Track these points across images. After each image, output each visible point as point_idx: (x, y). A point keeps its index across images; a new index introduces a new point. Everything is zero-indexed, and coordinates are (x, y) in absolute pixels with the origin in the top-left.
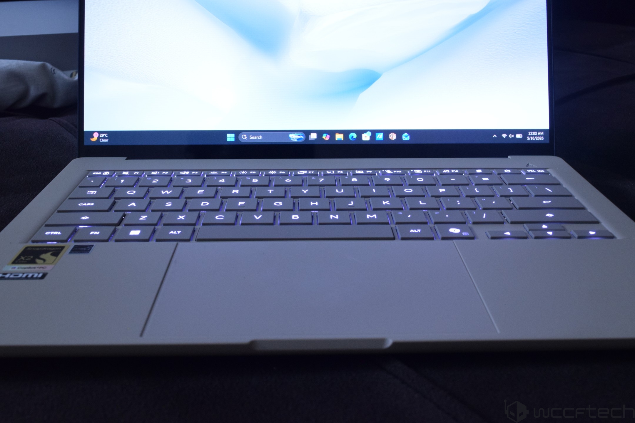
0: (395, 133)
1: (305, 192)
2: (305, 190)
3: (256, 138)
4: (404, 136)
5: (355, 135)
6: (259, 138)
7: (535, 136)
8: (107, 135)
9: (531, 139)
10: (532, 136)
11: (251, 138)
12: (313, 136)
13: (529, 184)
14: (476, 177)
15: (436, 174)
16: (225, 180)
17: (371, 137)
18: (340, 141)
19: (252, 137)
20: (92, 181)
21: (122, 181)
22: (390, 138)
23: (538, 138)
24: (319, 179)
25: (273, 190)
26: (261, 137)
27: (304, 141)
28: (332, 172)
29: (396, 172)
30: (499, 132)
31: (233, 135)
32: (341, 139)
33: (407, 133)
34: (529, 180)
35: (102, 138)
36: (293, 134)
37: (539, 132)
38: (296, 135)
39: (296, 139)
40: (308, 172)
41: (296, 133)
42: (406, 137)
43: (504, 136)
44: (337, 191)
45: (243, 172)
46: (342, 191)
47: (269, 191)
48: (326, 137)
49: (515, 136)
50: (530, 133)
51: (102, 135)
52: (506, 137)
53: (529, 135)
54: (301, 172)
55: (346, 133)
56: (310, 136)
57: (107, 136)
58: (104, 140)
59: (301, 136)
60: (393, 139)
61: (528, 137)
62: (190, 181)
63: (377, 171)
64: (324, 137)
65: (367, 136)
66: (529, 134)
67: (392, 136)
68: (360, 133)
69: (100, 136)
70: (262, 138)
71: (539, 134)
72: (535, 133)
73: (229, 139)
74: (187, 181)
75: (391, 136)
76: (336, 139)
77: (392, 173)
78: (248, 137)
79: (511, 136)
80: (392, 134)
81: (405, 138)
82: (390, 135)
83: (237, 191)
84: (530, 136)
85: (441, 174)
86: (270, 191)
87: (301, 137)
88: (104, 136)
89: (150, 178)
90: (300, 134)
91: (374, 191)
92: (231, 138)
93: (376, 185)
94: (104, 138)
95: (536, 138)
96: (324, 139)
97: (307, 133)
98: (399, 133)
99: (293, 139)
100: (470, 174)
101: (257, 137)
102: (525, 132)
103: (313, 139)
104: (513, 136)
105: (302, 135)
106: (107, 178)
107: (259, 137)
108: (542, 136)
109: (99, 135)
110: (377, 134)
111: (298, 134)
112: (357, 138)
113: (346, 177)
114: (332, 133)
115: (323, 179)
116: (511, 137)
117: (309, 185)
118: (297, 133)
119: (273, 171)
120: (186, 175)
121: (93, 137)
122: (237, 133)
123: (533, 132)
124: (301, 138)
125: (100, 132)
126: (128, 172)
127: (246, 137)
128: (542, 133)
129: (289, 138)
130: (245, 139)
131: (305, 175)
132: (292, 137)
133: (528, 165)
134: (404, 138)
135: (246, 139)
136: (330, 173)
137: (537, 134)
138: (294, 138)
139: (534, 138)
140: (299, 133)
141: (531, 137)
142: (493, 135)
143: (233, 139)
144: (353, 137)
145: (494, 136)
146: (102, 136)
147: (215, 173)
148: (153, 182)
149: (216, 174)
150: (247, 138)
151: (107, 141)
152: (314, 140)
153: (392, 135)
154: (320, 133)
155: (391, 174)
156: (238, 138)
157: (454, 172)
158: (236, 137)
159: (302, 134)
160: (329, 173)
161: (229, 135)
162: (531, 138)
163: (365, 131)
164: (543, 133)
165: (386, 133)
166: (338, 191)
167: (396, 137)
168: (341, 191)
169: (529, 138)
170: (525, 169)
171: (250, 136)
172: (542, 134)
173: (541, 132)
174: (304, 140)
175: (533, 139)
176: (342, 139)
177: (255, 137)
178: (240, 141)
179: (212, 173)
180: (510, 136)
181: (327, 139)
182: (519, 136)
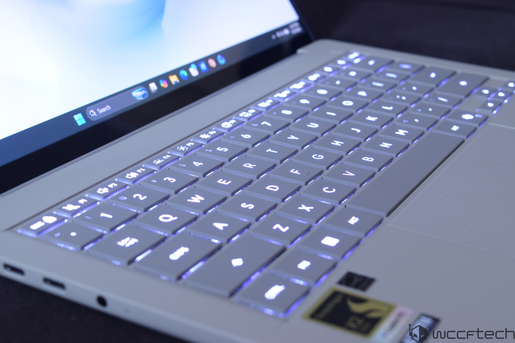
12: (153, 87)
18: (177, 84)
19: (99, 110)
26: (108, 108)
31: (80, 116)
38: (138, 92)
39: (140, 96)
42: (221, 59)
56: (150, 88)
60: (214, 67)
65: (194, 70)
73: (79, 123)
76: (174, 83)
78: (97, 113)
80: (210, 60)
87: (144, 92)
90: (141, 89)
92: (80, 120)
103: (155, 90)
105: (143, 90)
107: (106, 107)
110: (199, 65)
112: (188, 76)
124: (145, 94)
129: (134, 98)
132: (136, 96)
134: (221, 62)
138: (138, 96)
140: (139, 88)
143: (84, 121)
144: (184, 75)
161: (76, 117)
174: (148, 94)
176: (178, 81)
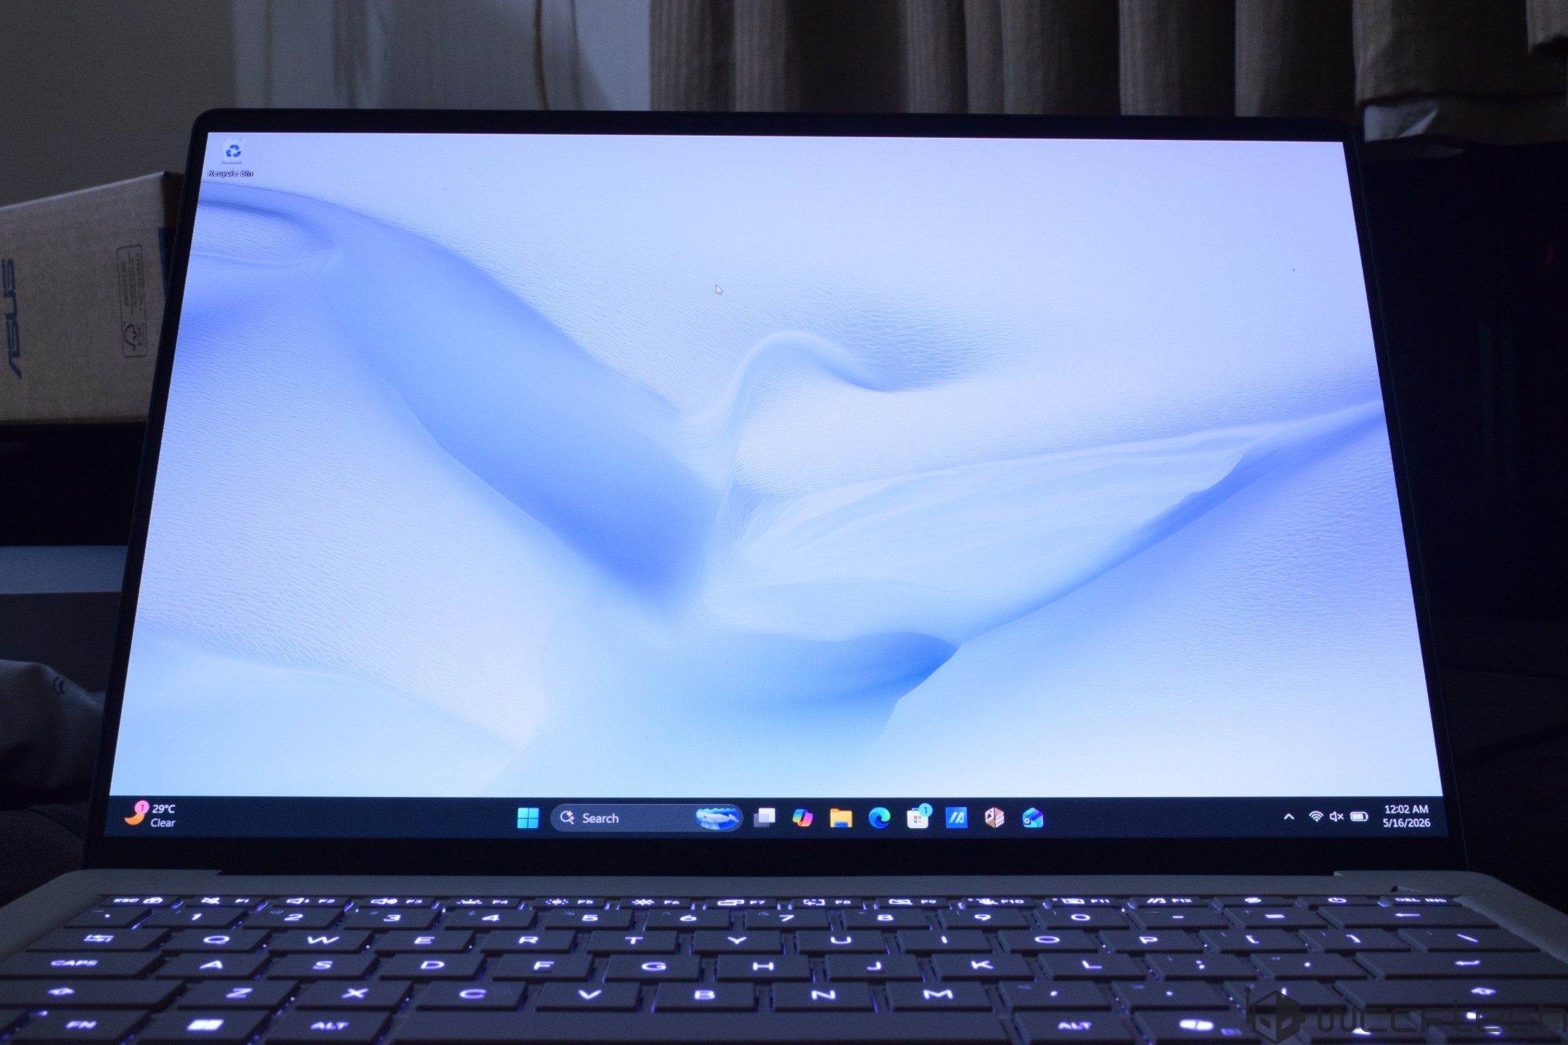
0: (1001, 808)
1: (737, 941)
2: (737, 937)
3: (600, 820)
4: (1028, 817)
5: (886, 815)
6: (610, 820)
7: (1404, 817)
8: (172, 809)
9: (1396, 826)
10: (1397, 816)
11: (586, 820)
13: (1407, 925)
14: (1247, 912)
15: (1127, 908)
16: (499, 917)
17: (930, 819)
18: (842, 829)
20: (108, 916)
21: (197, 916)
22: (987, 821)
23: (1414, 823)
24: (781, 916)
25: (641, 938)
27: (739, 830)
28: (821, 902)
29: (1009, 902)
30: (1302, 805)
31: (535, 812)
32: (846, 824)
33: (1036, 808)
34: (1404, 917)
35: (157, 816)
36: (707, 810)
37: (1415, 807)
38: (716, 813)
39: (715, 823)
40: (747, 902)
41: (715, 807)
42: (1033, 818)
43: (1316, 816)
44: (833, 940)
45: (557, 902)
46: (849, 940)
47: (630, 940)
48: (802, 820)
49: (1347, 816)
50: (1391, 809)
51: (161, 808)
52: (1322, 819)
53: (1388, 812)
54: (727, 901)
55: (860, 807)
56: (755, 815)
57: (173, 812)
58: (162, 824)
59: (730, 815)
60: (997, 826)
61: (1385, 820)
62: (397, 918)
63: (953, 902)
64: (797, 819)
65: (920, 817)
66: (1386, 810)
67: (992, 817)
68: (900, 806)
69: (154, 812)
70: (618, 822)
71: (1415, 809)
72: (1405, 808)
73: (521, 824)
74: (389, 918)
75: (990, 816)
76: (832, 825)
77: (997, 903)
79: (1336, 817)
80: (992, 809)
81: (1030, 824)
82: (987, 813)
83: (534, 940)
84: (1390, 817)
85: (1140, 907)
86: (633, 940)
87: (732, 817)
88: (166, 810)
89: (280, 912)
90: (728, 810)
91: (944, 940)
92: (527, 818)
93: (950, 928)
94: (165, 816)
95: (1409, 822)
96: (796, 824)
97: (748, 807)
98: (1013, 807)
99: (709, 823)
100: (1226, 906)
101: (604, 817)
102: (1374, 805)
103: (765, 823)
104: (1341, 816)
105: (733, 814)
106: (154, 912)
108: (1423, 816)
109: (152, 808)
110: (948, 810)
111: (722, 810)
112: (890, 822)
113: (861, 913)
114: (820, 807)
115: (790, 917)
116: (1336, 820)
117: (750, 929)
118: (719, 808)
119: (644, 900)
120: (387, 906)
121: (133, 814)
122: (547, 806)
123: (1397, 805)
124: (731, 822)
125: (153, 800)
126: (218, 899)
127: (572, 818)
128: (1424, 807)
130: (569, 822)
131: (739, 908)
132: (703, 820)
133: (1395, 889)
134: (1028, 822)
135: (573, 823)
136: (814, 903)
137: (1411, 810)
138: (711, 821)
139: (1404, 821)
140: (725, 808)
141: (1395, 820)
142: (1285, 815)
143: (534, 824)
144: (879, 818)
145: (1286, 818)
146: (158, 810)
147: (474, 903)
148: (287, 919)
149: (476, 904)
150: (573, 821)
151: (170, 824)
152: (768, 826)
153: (992, 814)
154: (785, 807)
155: (993, 906)
156: (549, 821)
157: (1180, 902)
158: (544, 818)
159: (734, 810)
160: (810, 903)
161: (522, 812)
162: (1393, 823)
163: (914, 803)
164: (1426, 806)
165: (977, 807)
166: (837, 939)
167: (1005, 820)
168: (845, 940)
169: (1389, 821)
170: (1390, 897)
171: (584, 816)
172: (1425, 809)
173: (1420, 806)
174: (739, 826)
175: (1400, 824)
176: (850, 825)
177: (599, 818)
178: (555, 830)
179: (464, 902)
180: (1333, 817)
181: (806, 824)
182: (1357, 816)
